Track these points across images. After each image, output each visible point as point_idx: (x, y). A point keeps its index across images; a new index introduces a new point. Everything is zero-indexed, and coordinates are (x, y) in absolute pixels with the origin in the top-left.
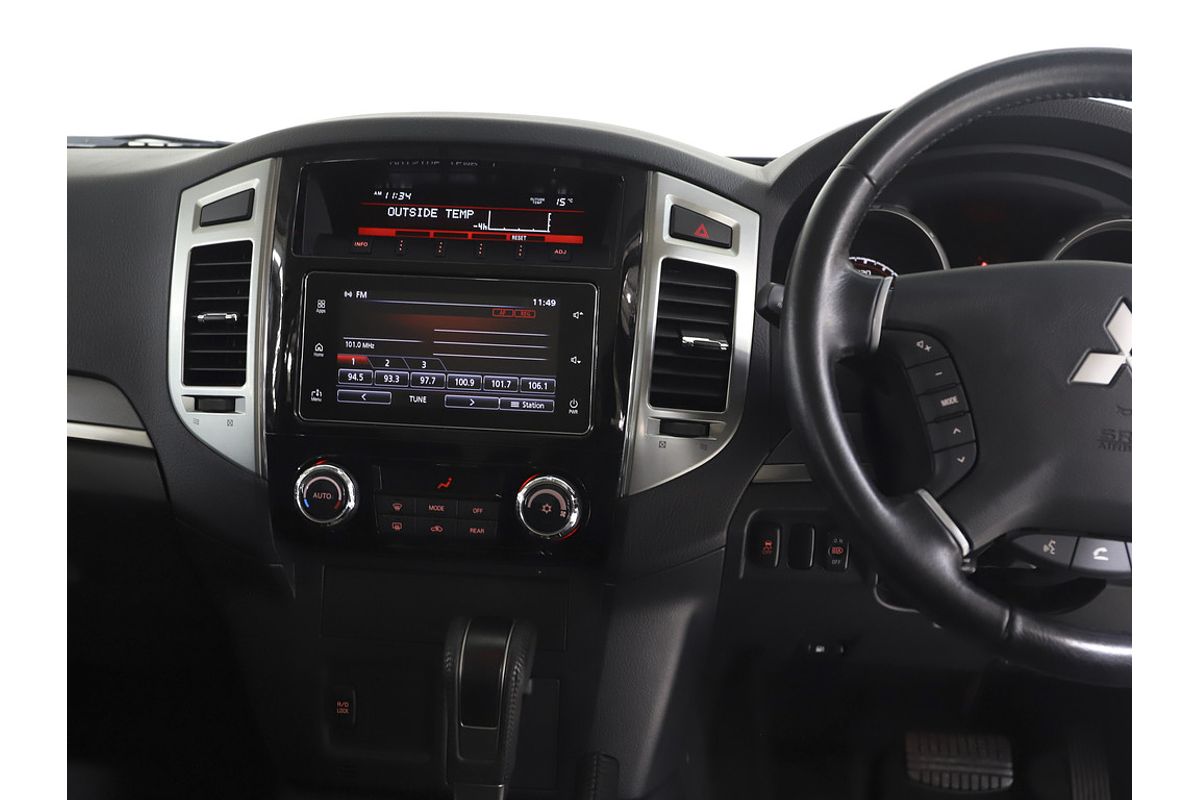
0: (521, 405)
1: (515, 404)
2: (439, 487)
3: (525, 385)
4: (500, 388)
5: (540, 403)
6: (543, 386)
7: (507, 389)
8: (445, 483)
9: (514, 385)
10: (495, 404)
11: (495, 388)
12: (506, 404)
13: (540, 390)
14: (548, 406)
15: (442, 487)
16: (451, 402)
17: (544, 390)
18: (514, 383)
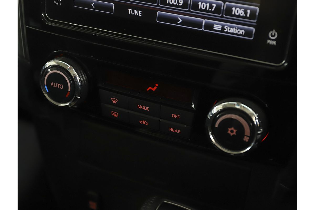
0: (223, 29)
1: (217, 27)
2: (148, 90)
3: (229, 11)
4: (205, 10)
5: (241, 29)
6: (246, 13)
7: (211, 12)
8: (153, 88)
9: (218, 9)
10: (199, 25)
11: (201, 10)
12: (209, 26)
13: (242, 17)
14: (248, 33)
15: (150, 90)
16: (162, 18)
17: (246, 17)
18: (218, 7)
